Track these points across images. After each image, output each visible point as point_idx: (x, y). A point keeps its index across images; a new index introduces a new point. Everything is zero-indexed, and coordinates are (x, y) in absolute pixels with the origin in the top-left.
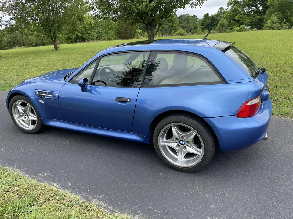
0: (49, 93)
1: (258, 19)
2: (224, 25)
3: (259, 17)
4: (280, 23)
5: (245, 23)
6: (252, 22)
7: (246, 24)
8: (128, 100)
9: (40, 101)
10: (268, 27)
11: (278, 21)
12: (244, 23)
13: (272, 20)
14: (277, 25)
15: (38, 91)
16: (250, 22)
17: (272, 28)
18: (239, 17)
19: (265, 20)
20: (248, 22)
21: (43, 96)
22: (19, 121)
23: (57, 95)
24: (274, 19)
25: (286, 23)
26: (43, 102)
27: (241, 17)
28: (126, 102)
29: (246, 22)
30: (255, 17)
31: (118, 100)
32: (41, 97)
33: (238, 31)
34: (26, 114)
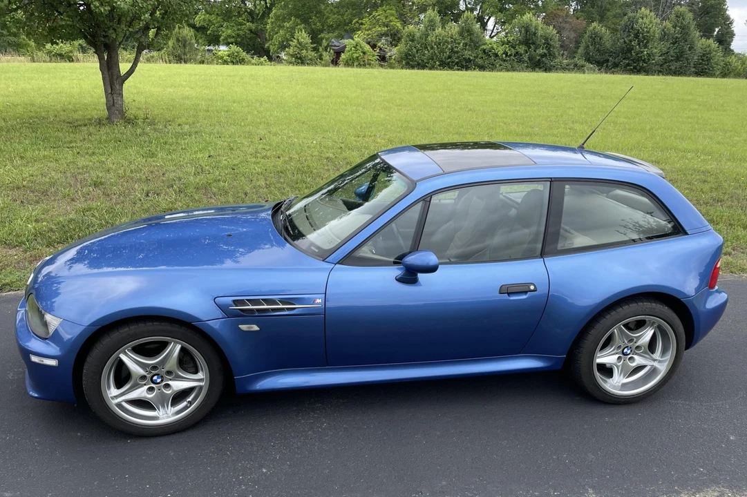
1: (251, 31)
2: (185, 41)
3: (253, 26)
4: (315, 49)
5: (222, 38)
6: (238, 35)
7: (223, 40)
8: (532, 288)
9: (244, 327)
10: (292, 56)
11: (312, 43)
12: (220, 36)
13: (298, 40)
14: (309, 52)
15: (234, 301)
16: (233, 37)
17: (300, 58)
18: (204, 20)
19: (270, 35)
20: (229, 36)
21: (258, 310)
22: (119, 405)
23: (319, 301)
24: (302, 38)
25: (328, 50)
26: (256, 328)
27: (209, 21)
28: (526, 292)
29: (224, 34)
30: (241, 24)
31: (507, 290)
32: (247, 316)
33: (225, 62)
34: (155, 378)
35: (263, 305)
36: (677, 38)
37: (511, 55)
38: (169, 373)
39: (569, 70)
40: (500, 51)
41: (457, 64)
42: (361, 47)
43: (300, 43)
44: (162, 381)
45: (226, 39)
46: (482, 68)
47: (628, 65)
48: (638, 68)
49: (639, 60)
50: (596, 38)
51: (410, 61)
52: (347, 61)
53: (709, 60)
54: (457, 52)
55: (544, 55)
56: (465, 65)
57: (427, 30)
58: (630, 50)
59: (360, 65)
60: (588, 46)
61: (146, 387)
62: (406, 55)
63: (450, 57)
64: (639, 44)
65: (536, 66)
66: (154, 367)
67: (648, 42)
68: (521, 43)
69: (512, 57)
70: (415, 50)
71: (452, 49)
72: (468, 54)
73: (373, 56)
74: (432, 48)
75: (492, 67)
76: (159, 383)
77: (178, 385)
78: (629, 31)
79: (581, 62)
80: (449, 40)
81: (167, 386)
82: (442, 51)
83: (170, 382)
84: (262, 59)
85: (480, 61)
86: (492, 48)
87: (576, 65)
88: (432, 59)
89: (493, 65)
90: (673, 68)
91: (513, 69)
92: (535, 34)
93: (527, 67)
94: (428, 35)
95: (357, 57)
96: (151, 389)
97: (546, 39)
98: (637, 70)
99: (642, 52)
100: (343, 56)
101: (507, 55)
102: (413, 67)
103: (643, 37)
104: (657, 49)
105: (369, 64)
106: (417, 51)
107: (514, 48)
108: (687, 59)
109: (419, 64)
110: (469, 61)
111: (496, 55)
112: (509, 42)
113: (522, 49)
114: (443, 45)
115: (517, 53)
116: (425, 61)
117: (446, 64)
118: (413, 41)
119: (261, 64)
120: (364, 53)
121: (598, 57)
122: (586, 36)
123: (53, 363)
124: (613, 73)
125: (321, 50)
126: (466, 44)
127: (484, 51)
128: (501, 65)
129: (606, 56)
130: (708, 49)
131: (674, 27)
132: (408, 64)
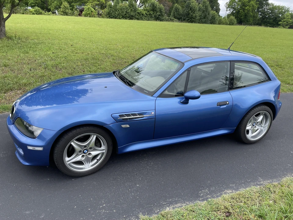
0: (140, 114)
4: (71, 9)
5: (29, 4)
8: (228, 103)
9: (123, 126)
10: (62, 12)
11: (70, 7)
13: (64, 5)
14: (69, 10)
15: (119, 115)
16: (34, 3)
17: (66, 13)
19: (50, 3)
20: (32, 3)
21: (129, 119)
22: (70, 164)
23: (153, 113)
24: (66, 5)
25: (77, 10)
26: (128, 126)
28: (225, 105)
29: (30, 2)
31: (220, 104)
32: (125, 121)
33: (33, 14)
34: (85, 151)
35: (131, 116)
36: (204, 10)
37: (148, 15)
38: (91, 148)
39: (169, 21)
40: (144, 13)
41: (128, 17)
42: (90, 9)
43: (65, 7)
44: (88, 152)
45: (31, 4)
46: (138, 19)
47: (188, 20)
48: (192, 21)
49: (192, 18)
50: (177, 9)
51: (110, 16)
52: (85, 15)
53: (214, 18)
54: (128, 13)
55: (159, 15)
56: (131, 18)
57: (116, 4)
58: (189, 14)
59: (90, 17)
60: (174, 12)
61: (81, 155)
62: (108, 13)
63: (125, 15)
64: (192, 12)
65: (157, 19)
66: (85, 146)
67: (194, 12)
68: (151, 10)
69: (148, 16)
70: (112, 11)
71: (126, 11)
72: (132, 14)
73: (96, 13)
74: (119, 11)
75: (142, 19)
76: (86, 153)
77: (94, 153)
78: (188, 8)
79: (173, 18)
80: (125, 8)
81: (90, 154)
82: (123, 12)
83: (91, 152)
84: (49, 13)
85: (137, 17)
86: (141, 12)
87: (171, 19)
88: (119, 15)
89: (142, 18)
90: (203, 21)
91: (149, 20)
92: (156, 7)
93: (154, 19)
94: (117, 6)
95: (89, 13)
96: (83, 156)
97: (160, 9)
98: (192, 22)
99: (193, 15)
100: (83, 13)
101: (146, 15)
102: (112, 18)
103: (193, 10)
104: (198, 14)
105: (94, 16)
106: (113, 12)
107: (149, 12)
108: (207, 18)
109: (114, 17)
110: (133, 16)
111: (143, 14)
112: (147, 10)
113: (152, 13)
114: (123, 10)
115: (150, 14)
116: (116, 16)
117: (124, 17)
118: (111, 7)
119: (49, 15)
120: (92, 12)
121: (178, 17)
122: (174, 9)
123: (41, 149)
124: (183, 22)
125: (74, 10)
126: (131, 10)
127: (138, 13)
128: (144, 18)
129: (181, 16)
130: (214, 15)
131: (203, 6)
132: (109, 16)
